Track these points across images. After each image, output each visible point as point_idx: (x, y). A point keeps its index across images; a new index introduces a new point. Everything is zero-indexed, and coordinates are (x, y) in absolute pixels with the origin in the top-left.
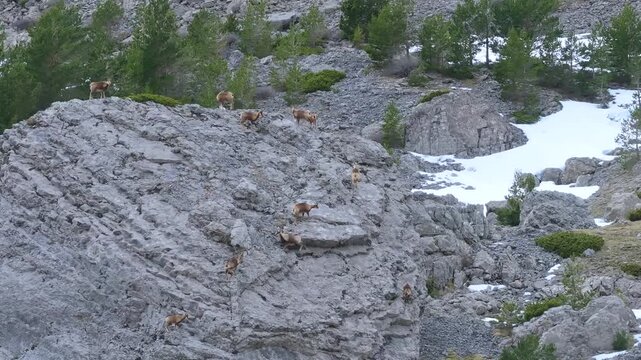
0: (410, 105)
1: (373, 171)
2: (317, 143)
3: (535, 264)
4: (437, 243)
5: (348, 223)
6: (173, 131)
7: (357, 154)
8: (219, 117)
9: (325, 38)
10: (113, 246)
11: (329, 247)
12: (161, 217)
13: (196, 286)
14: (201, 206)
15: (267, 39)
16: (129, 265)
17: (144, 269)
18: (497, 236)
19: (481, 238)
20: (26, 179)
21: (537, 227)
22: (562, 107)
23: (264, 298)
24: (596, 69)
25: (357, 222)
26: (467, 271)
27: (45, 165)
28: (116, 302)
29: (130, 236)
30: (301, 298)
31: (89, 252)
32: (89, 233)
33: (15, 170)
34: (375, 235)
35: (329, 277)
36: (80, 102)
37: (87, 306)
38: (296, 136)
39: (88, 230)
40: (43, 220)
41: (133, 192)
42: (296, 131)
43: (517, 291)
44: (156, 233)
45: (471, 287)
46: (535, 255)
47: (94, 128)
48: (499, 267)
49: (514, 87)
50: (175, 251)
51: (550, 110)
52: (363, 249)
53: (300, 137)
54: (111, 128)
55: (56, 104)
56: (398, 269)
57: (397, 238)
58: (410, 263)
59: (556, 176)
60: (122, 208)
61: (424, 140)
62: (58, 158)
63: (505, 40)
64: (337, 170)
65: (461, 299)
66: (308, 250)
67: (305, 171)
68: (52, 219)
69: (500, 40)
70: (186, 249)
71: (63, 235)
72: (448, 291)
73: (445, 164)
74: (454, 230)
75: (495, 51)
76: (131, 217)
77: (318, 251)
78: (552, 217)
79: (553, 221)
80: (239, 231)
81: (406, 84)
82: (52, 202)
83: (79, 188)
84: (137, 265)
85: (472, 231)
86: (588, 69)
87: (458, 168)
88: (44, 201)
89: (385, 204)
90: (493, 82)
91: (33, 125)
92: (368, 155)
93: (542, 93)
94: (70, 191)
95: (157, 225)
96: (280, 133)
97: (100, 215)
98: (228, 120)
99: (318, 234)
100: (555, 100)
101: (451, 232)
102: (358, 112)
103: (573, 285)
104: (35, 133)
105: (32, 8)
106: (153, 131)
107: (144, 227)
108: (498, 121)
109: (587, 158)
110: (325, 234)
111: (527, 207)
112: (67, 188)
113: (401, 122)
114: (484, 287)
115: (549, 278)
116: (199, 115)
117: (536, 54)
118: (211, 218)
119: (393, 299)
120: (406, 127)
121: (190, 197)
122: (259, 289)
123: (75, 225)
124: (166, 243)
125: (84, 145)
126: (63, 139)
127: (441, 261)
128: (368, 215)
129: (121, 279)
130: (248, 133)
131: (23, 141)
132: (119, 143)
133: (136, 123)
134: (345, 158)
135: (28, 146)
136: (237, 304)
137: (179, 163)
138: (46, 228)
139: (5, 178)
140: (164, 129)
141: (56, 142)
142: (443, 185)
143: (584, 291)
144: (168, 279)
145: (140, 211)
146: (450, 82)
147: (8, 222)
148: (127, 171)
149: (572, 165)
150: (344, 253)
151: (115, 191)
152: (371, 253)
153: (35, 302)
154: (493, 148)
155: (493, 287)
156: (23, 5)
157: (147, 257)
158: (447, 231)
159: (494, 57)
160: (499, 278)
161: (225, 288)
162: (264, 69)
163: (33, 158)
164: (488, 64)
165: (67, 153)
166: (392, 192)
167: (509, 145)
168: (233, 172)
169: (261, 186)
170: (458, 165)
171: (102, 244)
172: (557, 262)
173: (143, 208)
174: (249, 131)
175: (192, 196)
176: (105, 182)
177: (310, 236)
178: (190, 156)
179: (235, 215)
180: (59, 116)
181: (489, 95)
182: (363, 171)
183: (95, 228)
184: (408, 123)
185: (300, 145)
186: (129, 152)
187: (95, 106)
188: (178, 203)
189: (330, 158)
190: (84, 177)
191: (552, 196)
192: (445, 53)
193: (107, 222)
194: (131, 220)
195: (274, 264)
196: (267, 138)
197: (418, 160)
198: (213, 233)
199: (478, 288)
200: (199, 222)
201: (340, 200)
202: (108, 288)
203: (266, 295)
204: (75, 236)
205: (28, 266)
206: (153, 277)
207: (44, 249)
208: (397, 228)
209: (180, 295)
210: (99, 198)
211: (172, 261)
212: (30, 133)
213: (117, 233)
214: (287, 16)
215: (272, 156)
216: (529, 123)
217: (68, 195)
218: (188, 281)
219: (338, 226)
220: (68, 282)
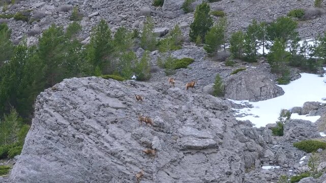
0: (226, 75)
1: (219, 112)
2: (192, 99)
3: (294, 156)
4: (246, 146)
5: (207, 138)
6: (122, 93)
7: (211, 104)
8: (144, 86)
9: (182, 41)
10: (95, 149)
11: (199, 149)
12: (117, 135)
13: (136, 169)
14: (137, 130)
15: (153, 41)
16: (103, 158)
17: (110, 160)
18: (275, 142)
19: (267, 143)
20: (52, 116)
21: (294, 138)
22: (301, 76)
23: (168, 174)
24: (317, 57)
25: (212, 137)
26: (261, 159)
27: (61, 110)
28: (97, 176)
29: (103, 144)
30: (185, 174)
31: (83, 152)
32: (83, 143)
33: (46, 112)
34: (220, 144)
35: (199, 164)
36: (77, 79)
37: (83, 178)
38: (181, 96)
39: (82, 141)
40: (61, 136)
41: (104, 123)
42: (181, 93)
43: (286, 169)
44: (116, 143)
45: (263, 167)
46: (294, 152)
47: (84, 92)
48: (276, 158)
49: (278, 66)
50: (125, 152)
51: (295, 77)
52: (215, 150)
53: (183, 96)
54: (93, 91)
55: (65, 80)
56: (232, 160)
57: (231, 145)
58: (237, 157)
59: (299, 111)
60: (99, 130)
61: (234, 92)
62: (67, 106)
63: (272, 43)
64: (202, 112)
65: (259, 173)
66: (189, 151)
67: (186, 112)
68: (65, 136)
69: (269, 43)
70: (130, 150)
71: (70, 144)
72: (252, 169)
73: (244, 104)
74: (254, 139)
75: (267, 48)
76: (103, 135)
77: (193, 152)
78: (301, 133)
79: (301, 135)
80: (156, 142)
81: (224, 65)
82: (65, 128)
83: (78, 121)
84: (107, 158)
85: (263, 139)
86: (313, 57)
87: (250, 106)
88: (61, 127)
89: (225, 128)
90: (267, 64)
91: (55, 90)
92: (216, 104)
93: (291, 69)
94: (73, 122)
95: (116, 139)
96: (173, 94)
97: (88, 134)
98: (148, 88)
99: (193, 143)
100: (297, 73)
101: (253, 140)
102: (201, 79)
103: (314, 167)
104: (56, 94)
105: (35, 25)
106: (112, 93)
107: (109, 140)
108: (270, 83)
109: (314, 102)
110: (197, 143)
111: (287, 127)
112: (72, 121)
113: (223, 84)
114: (270, 167)
115: (301, 163)
116: (134, 85)
117: (287, 50)
118: (142, 135)
119: (230, 174)
120: (225, 86)
121: (131, 125)
122: (166, 170)
123: (76, 139)
124: (121, 148)
125: (79, 100)
126: (69, 97)
127: (249, 154)
128: (217, 134)
129: (99, 165)
130: (158, 94)
131: (50, 98)
132: (96, 99)
133: (104, 89)
134: (205, 106)
135: (52, 101)
136: (156, 177)
137: (125, 109)
138: (62, 140)
139: (41, 116)
140: (118, 92)
141: (66, 99)
142: (244, 115)
143: (318, 169)
144: (122, 165)
145: (107, 132)
146: (246, 64)
147: (43, 137)
148: (101, 112)
149: (307, 105)
150: (206, 152)
151: (95, 123)
152: (219, 152)
153: (58, 176)
154: (267, 97)
155: (274, 167)
156: (31, 23)
157: (111, 154)
158: (251, 140)
159: (267, 52)
160: (277, 163)
161: (150, 170)
162: (154, 57)
163: (55, 106)
164: (264, 55)
165: (71, 104)
166: (228, 123)
167: (275, 95)
168: (152, 113)
169: (166, 120)
170: (251, 105)
171: (90, 148)
172: (305, 155)
173: (109, 130)
174: (159, 93)
175: (133, 125)
176: (90, 118)
177: (190, 144)
178: (131, 105)
179: (153, 134)
180: (67, 86)
181: (265, 70)
182: (213, 113)
183: (86, 140)
184: (226, 84)
185: (183, 99)
186: (101, 103)
187: (84, 81)
188: (126, 129)
189: (198, 106)
190: (80, 115)
191: (299, 122)
192: (243, 50)
193: (92, 137)
194: (103, 137)
195: (173, 158)
196: (167, 96)
197: (231, 102)
198: (143, 143)
199: (267, 168)
200: (136, 137)
201: (203, 127)
202: (93, 169)
203: (169, 173)
204: (76, 144)
205: (54, 158)
206: (115, 164)
207: (61, 150)
208: (231, 140)
209: (128, 173)
210: (88, 126)
211: (123, 156)
212: (53, 94)
213: (96, 143)
214: (163, 30)
215: (170, 105)
216: (285, 84)
217: (72, 124)
218: (132, 166)
219: (203, 139)
220: (73, 166)
